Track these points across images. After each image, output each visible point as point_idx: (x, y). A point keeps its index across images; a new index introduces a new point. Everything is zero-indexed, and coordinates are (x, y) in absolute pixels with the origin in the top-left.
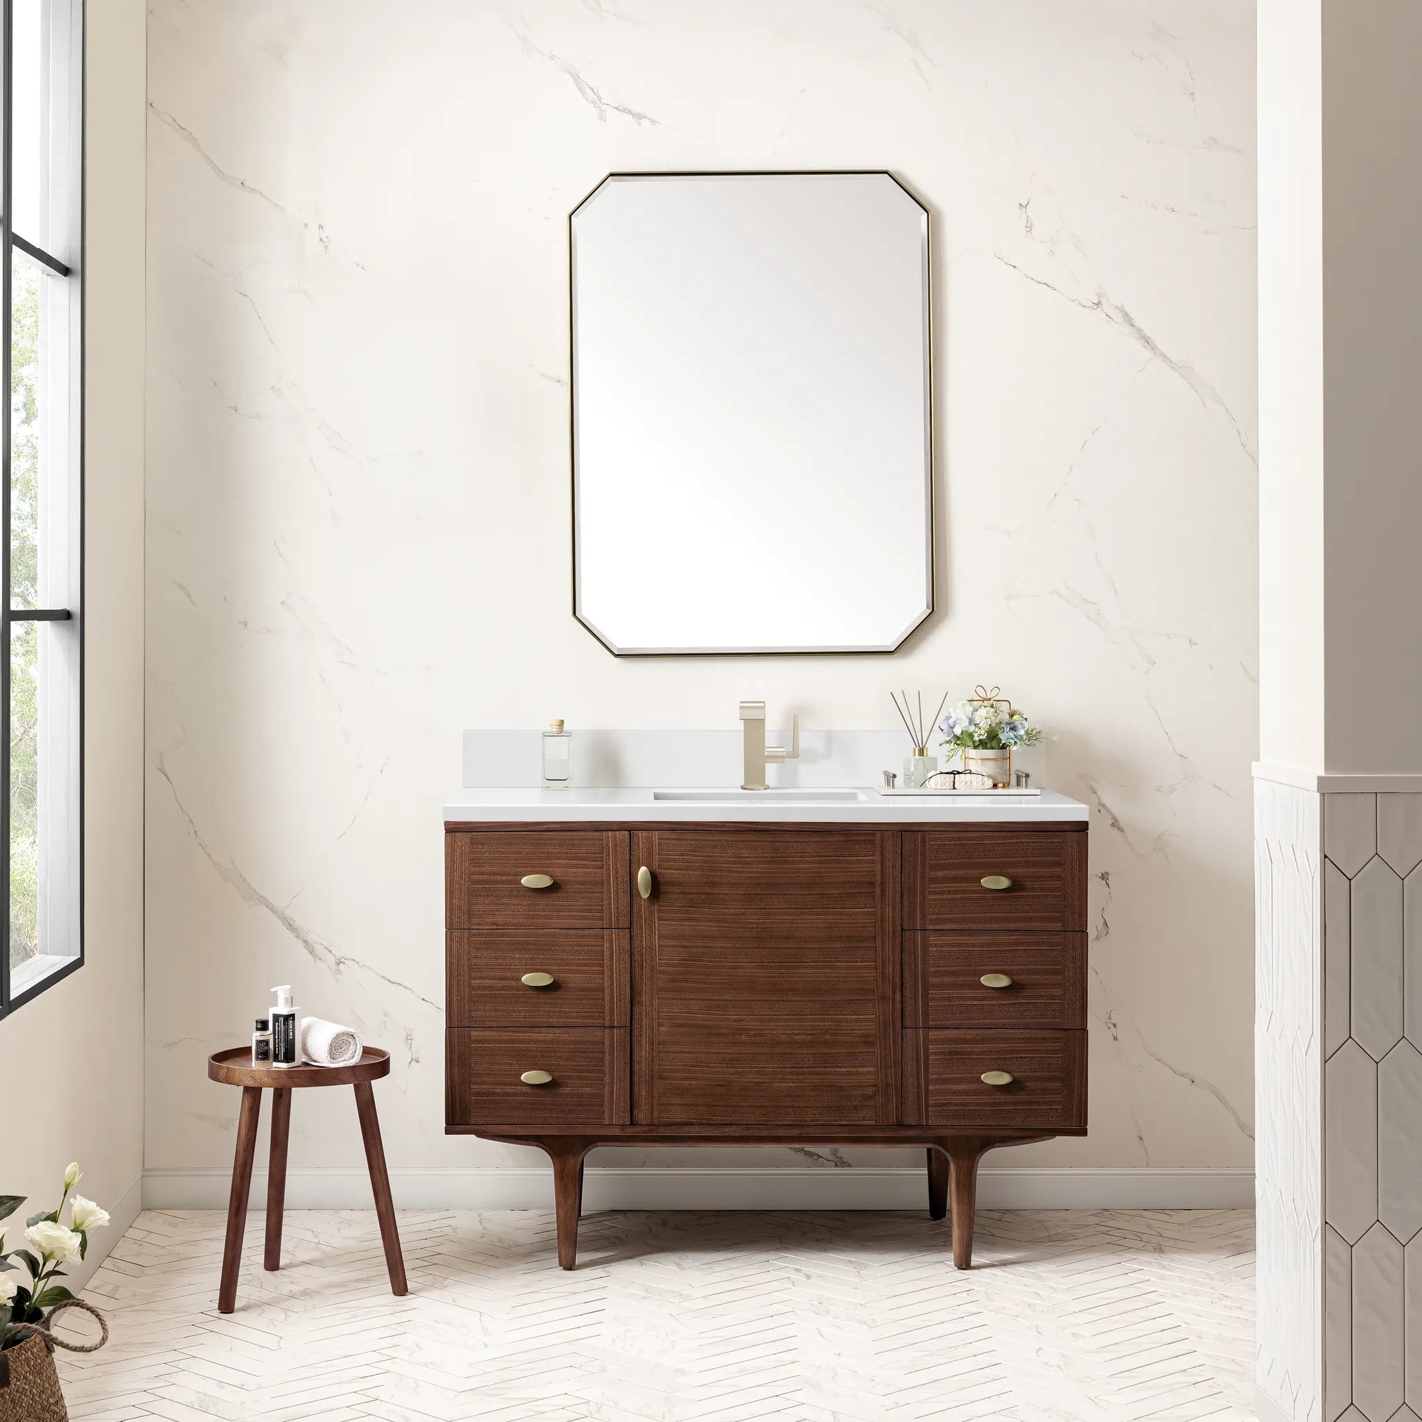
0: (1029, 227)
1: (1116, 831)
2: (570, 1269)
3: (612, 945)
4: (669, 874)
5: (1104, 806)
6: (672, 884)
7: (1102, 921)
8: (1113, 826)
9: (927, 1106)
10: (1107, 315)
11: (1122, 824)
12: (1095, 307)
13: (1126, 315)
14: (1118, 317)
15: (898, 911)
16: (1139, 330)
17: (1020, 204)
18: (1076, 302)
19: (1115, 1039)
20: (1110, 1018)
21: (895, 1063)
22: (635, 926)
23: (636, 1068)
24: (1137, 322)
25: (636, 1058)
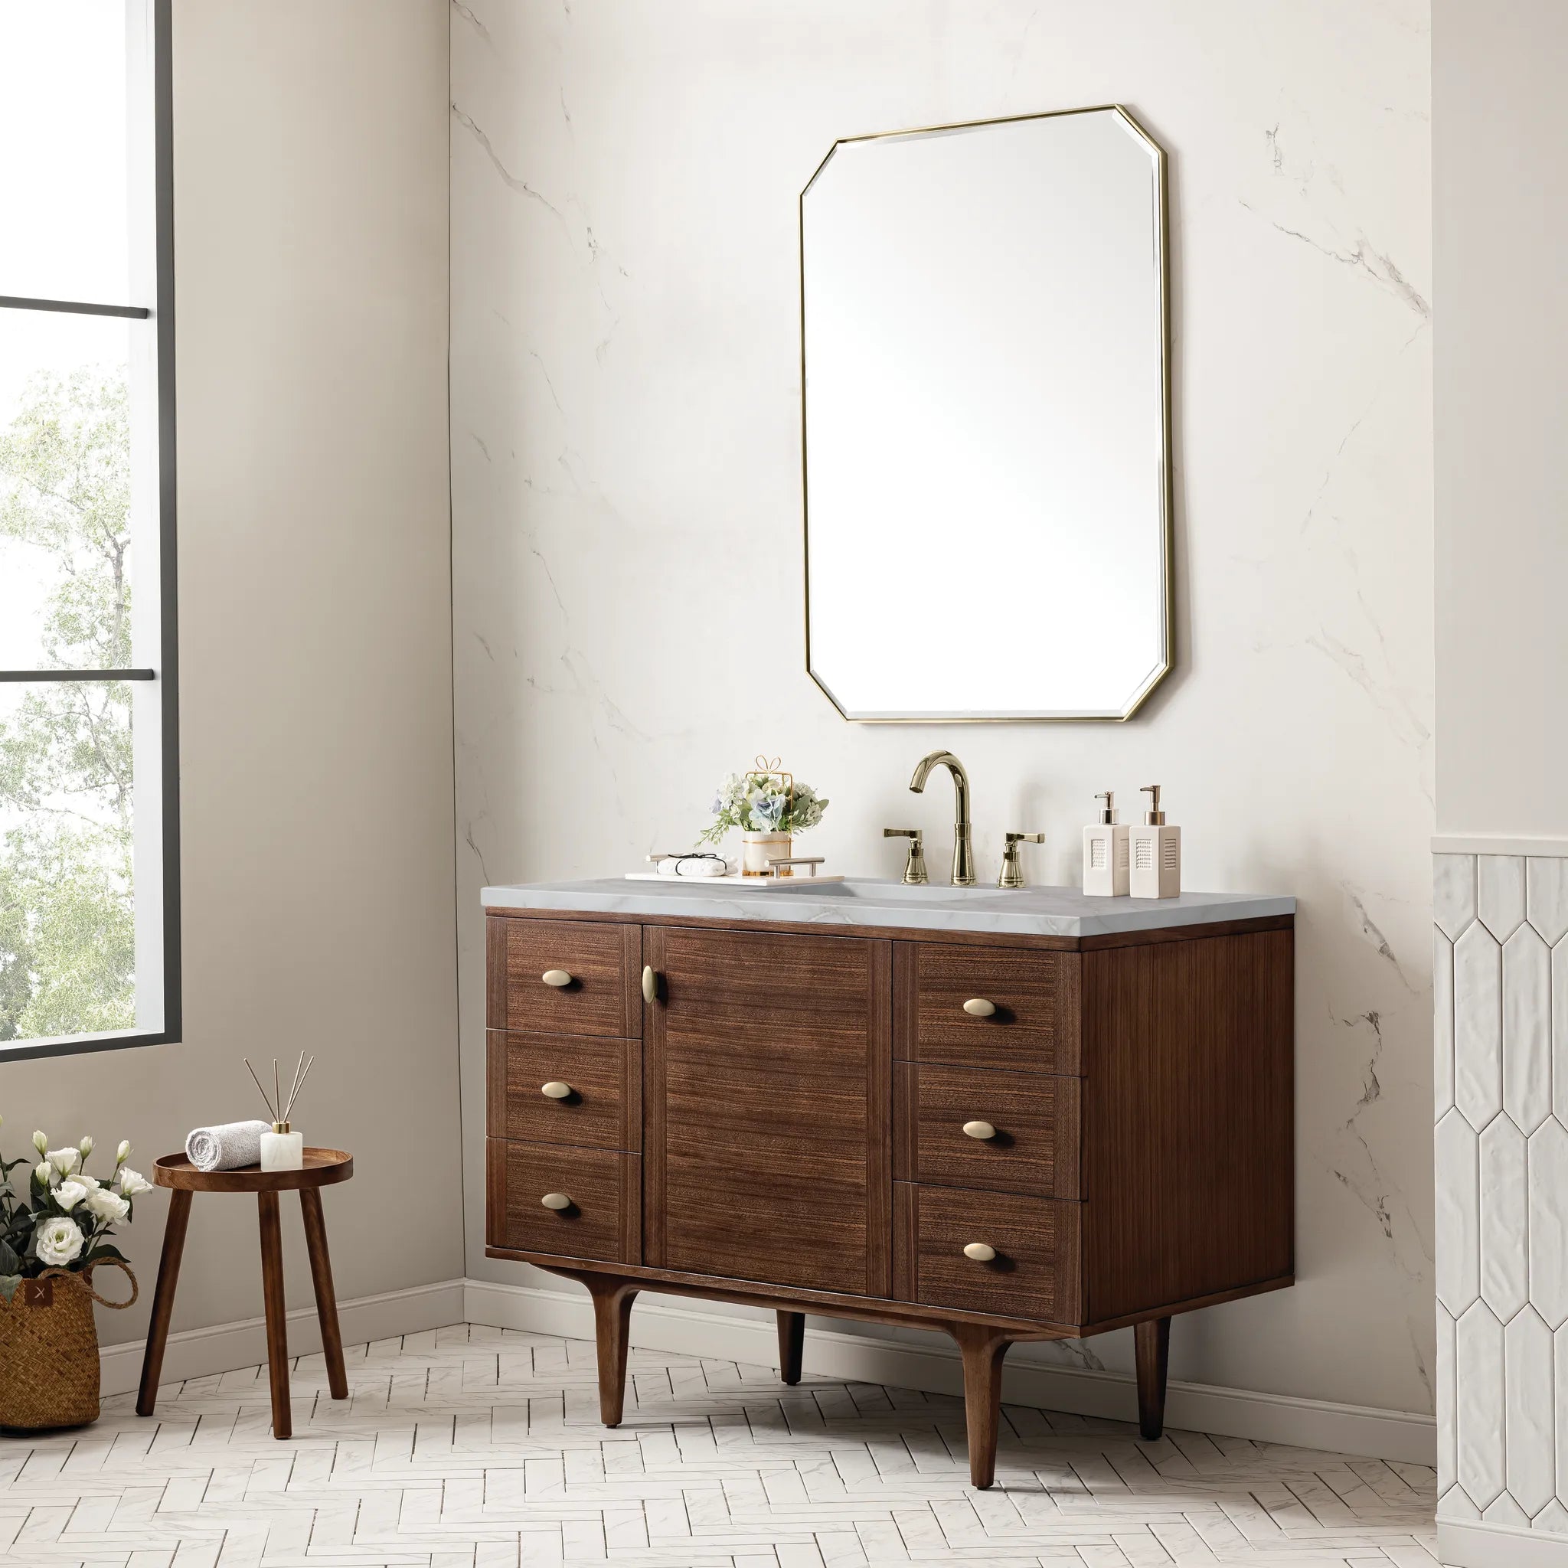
0: (1278, 162)
1: (1384, 959)
2: (613, 1427)
3: (626, 1057)
4: (677, 976)
5: (1371, 924)
6: (678, 987)
7: (1372, 1078)
8: (1383, 952)
9: (917, 1279)
10: (1370, 271)
11: (1393, 949)
12: (1355, 260)
13: (1392, 268)
14: (1383, 272)
15: (889, 1036)
16: (1407, 287)
17: (1268, 132)
18: (1333, 255)
19: (1389, 1235)
20: (1382, 1207)
21: (885, 1223)
22: (647, 1037)
23: (647, 1200)
24: (1405, 279)
25: (647, 1188)
